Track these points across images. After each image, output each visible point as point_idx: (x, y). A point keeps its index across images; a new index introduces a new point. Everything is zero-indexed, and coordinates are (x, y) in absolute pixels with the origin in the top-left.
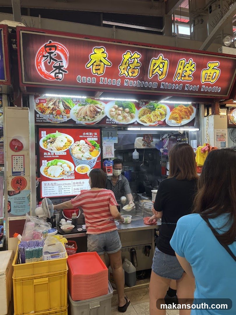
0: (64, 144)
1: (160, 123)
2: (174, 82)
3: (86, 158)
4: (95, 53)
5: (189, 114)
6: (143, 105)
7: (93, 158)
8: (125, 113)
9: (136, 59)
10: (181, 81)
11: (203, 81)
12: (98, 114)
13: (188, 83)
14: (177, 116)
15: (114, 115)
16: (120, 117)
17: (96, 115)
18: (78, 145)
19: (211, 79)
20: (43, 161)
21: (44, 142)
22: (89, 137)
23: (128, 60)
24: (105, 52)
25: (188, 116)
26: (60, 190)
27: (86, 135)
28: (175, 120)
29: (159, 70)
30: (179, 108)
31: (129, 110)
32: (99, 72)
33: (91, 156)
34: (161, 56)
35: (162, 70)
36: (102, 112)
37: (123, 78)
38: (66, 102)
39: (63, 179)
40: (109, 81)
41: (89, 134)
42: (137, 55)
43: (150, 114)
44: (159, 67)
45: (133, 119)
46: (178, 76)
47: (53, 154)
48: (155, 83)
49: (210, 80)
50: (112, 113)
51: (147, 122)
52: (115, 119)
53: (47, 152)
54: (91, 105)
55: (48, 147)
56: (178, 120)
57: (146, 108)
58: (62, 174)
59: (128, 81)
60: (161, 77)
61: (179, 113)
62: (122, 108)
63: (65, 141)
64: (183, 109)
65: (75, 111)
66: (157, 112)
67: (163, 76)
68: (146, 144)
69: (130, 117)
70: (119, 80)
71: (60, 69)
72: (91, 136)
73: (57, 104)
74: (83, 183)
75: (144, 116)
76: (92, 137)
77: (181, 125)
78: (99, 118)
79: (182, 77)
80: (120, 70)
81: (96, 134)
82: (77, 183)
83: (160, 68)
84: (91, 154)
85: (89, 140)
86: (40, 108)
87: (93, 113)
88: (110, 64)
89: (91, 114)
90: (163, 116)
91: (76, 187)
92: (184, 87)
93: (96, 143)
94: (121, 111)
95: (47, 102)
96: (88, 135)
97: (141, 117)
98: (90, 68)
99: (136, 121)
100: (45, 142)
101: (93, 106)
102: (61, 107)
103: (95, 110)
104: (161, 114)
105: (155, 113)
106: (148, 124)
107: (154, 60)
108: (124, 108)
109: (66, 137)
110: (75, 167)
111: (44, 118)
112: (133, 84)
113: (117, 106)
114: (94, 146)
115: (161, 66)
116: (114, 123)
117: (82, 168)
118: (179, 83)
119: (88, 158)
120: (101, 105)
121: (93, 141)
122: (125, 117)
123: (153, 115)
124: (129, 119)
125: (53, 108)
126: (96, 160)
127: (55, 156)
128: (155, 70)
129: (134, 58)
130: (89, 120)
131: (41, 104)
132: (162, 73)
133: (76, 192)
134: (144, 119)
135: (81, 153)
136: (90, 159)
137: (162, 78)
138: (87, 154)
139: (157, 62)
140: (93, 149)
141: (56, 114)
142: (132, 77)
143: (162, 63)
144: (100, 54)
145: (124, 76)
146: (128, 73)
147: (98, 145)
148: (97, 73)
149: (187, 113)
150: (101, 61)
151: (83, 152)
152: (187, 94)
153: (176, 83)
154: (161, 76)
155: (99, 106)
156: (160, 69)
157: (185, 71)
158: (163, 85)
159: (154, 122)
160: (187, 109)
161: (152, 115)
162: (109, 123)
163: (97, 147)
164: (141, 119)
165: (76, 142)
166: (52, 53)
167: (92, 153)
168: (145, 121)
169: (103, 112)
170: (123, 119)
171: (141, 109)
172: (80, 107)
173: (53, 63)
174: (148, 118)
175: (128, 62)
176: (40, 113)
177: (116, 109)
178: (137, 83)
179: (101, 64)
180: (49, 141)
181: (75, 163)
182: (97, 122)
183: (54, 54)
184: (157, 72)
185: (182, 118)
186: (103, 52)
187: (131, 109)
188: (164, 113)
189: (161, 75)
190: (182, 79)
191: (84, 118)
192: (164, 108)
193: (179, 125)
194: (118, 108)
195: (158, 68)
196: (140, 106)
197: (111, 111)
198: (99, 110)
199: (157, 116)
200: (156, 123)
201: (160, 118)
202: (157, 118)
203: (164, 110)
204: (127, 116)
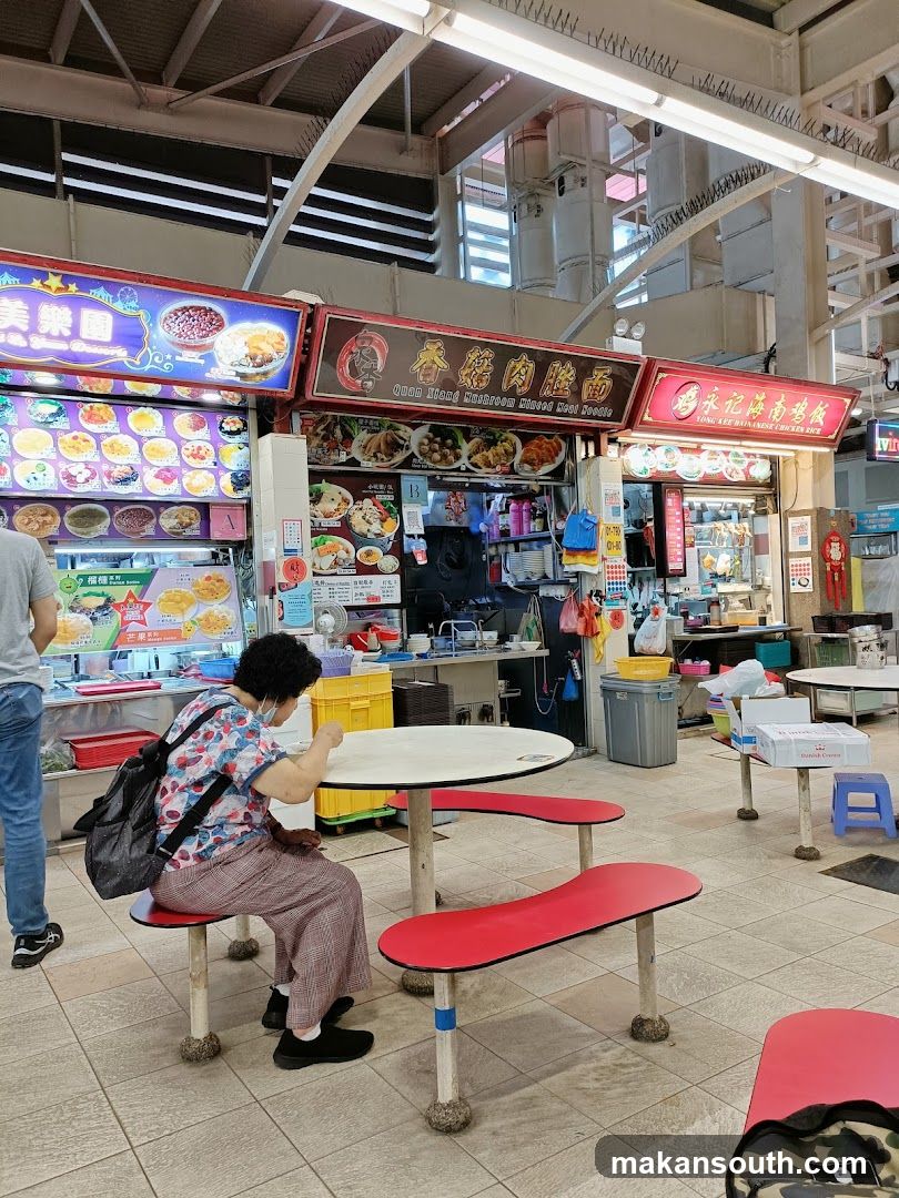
0: (336, 507)
1: (505, 469)
3: (375, 534)
4: (427, 350)
5: (553, 453)
6: (476, 434)
7: (388, 535)
8: (445, 448)
9: (486, 360)
11: (585, 398)
12: (399, 449)
14: (534, 456)
15: (426, 452)
16: (437, 456)
17: (395, 451)
18: (361, 509)
19: (598, 394)
22: (379, 492)
23: (474, 361)
24: (442, 348)
25: (552, 457)
26: (332, 595)
27: (373, 489)
28: (529, 464)
29: (519, 378)
30: (537, 442)
31: (452, 443)
32: (428, 379)
33: (383, 530)
34: (524, 356)
35: (523, 378)
36: (405, 445)
38: (346, 425)
39: (335, 574)
41: (379, 487)
42: (488, 354)
43: (487, 451)
44: (520, 373)
45: (458, 461)
46: (547, 389)
47: (317, 525)
48: (511, 399)
50: (423, 449)
52: (428, 459)
56: (535, 465)
57: (481, 440)
58: (333, 564)
60: (520, 389)
61: (538, 452)
63: (339, 499)
64: (545, 444)
65: (359, 443)
66: (500, 448)
67: (524, 389)
68: (454, 516)
69: (454, 455)
71: (371, 373)
72: (382, 492)
73: (331, 427)
74: (371, 582)
75: (478, 456)
78: (400, 457)
79: (553, 390)
80: (460, 376)
81: (389, 487)
82: (361, 582)
83: (521, 375)
84: (383, 527)
85: (379, 497)
87: (391, 446)
88: (446, 367)
89: (387, 448)
90: (509, 457)
91: (359, 591)
93: (391, 505)
94: (439, 444)
95: (314, 425)
96: (377, 490)
97: (472, 457)
98: (417, 373)
99: (464, 464)
101: (391, 433)
102: (338, 435)
103: (395, 442)
104: (506, 452)
105: (496, 450)
106: (484, 470)
107: (513, 362)
108: (444, 440)
109: (340, 493)
110: (356, 551)
113: (431, 435)
114: (388, 511)
115: (523, 372)
116: (426, 467)
117: (368, 554)
118: (549, 400)
119: (379, 534)
120: (405, 432)
121: (386, 502)
122: (444, 456)
123: (492, 453)
124: (452, 461)
125: (324, 435)
126: (391, 539)
127: (322, 529)
128: (513, 377)
129: (484, 359)
130: (382, 459)
132: (523, 383)
133: (360, 599)
134: (476, 461)
135: (366, 524)
136: (383, 536)
138: (376, 527)
139: (517, 367)
140: (387, 517)
141: (327, 447)
142: (477, 388)
143: (524, 367)
144: (434, 351)
145: (465, 386)
146: (472, 381)
147: (395, 509)
148: (426, 381)
149: (550, 452)
150: (434, 362)
151: (368, 522)
155: (401, 433)
156: (521, 377)
157: (559, 381)
159: (495, 467)
160: (551, 444)
161: (490, 454)
163: (392, 512)
164: (472, 460)
165: (357, 503)
167: (385, 524)
168: (480, 464)
169: (407, 446)
170: (441, 460)
171: (473, 442)
172: (370, 436)
173: (363, 363)
174: (484, 459)
175: (474, 365)
177: (429, 439)
178: (483, 399)
179: (433, 366)
181: (357, 544)
182: (396, 465)
184: (516, 381)
185: (542, 461)
186: (439, 348)
187: (456, 440)
188: (512, 450)
189: (521, 387)
190: (554, 393)
191: (374, 457)
192: (511, 441)
193: (537, 474)
194: (434, 438)
195: (518, 375)
196: (471, 436)
197: (421, 444)
198: (402, 442)
199: (500, 456)
200: (497, 468)
201: (504, 460)
202: (500, 459)
203: (511, 444)
204: (448, 455)
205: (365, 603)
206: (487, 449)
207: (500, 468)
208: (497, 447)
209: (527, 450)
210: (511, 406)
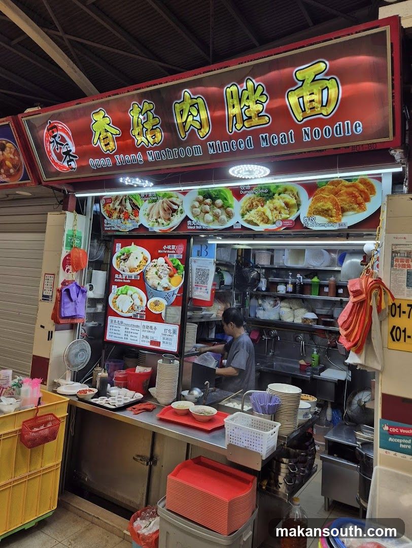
0: (138, 264)
1: (287, 224)
2: (230, 136)
3: (164, 288)
4: (96, 121)
5: (360, 198)
6: (247, 190)
7: (173, 288)
8: (215, 208)
9: (149, 112)
10: (244, 131)
11: (299, 118)
12: (175, 214)
13: (263, 130)
14: (329, 205)
15: (198, 214)
16: (209, 217)
17: (172, 216)
18: (155, 266)
19: (320, 106)
20: (113, 286)
21: (117, 259)
22: (171, 252)
23: (138, 118)
24: (106, 115)
25: (360, 204)
26: (126, 333)
27: (167, 250)
28: (323, 216)
29: (193, 120)
30: (332, 187)
31: (223, 203)
32: (110, 148)
33: (170, 284)
34: (186, 93)
35: (198, 118)
36: (179, 209)
37: (143, 149)
38: (133, 199)
39: (131, 317)
40: (126, 159)
41: (171, 248)
42: (148, 106)
43: (262, 206)
44: (191, 114)
45: (232, 219)
46: (235, 122)
47: (124, 277)
48: (195, 146)
49: (318, 110)
50: (195, 211)
51: (258, 222)
52: (201, 220)
53: (119, 273)
54: (163, 200)
55: (121, 266)
56: (332, 217)
57: (252, 196)
58: (130, 309)
59: (151, 153)
60: (201, 132)
61: (333, 199)
62: (209, 200)
63: (141, 258)
64: (343, 188)
65: (145, 212)
66: (278, 201)
67: (206, 130)
69: (226, 214)
70: (139, 154)
71: (69, 155)
73: (123, 203)
74: (155, 328)
75: (253, 212)
77: (341, 227)
78: (177, 220)
79: (244, 121)
80: (134, 137)
82: (147, 327)
83: (193, 116)
84: (170, 282)
85: (170, 257)
86: (107, 211)
87: (168, 212)
88: (118, 132)
89: (165, 214)
90: (291, 210)
91: (145, 334)
92: (257, 142)
93: (180, 263)
94: (210, 205)
95: (113, 202)
96: (170, 250)
97: (246, 214)
98: (98, 145)
99: (238, 222)
100: (119, 259)
101: (167, 201)
102: (129, 208)
103: (170, 208)
104: (287, 204)
105: (274, 204)
106: (262, 227)
107: (177, 105)
108: (214, 200)
109: (142, 253)
110: (148, 300)
111: (112, 224)
112: (161, 156)
113: (201, 197)
114: (177, 268)
115: (194, 111)
116: (200, 228)
117: (156, 304)
118: (244, 135)
119: (166, 288)
120: (177, 198)
121: (175, 260)
123: (269, 207)
124: (224, 220)
125: (120, 209)
126: (176, 293)
127: (126, 281)
128: (186, 121)
129: (146, 112)
130: (163, 224)
131: (108, 205)
132: (201, 123)
133: (145, 341)
134: (251, 218)
135: (158, 278)
136: (169, 290)
137: (205, 134)
138: (165, 282)
139: (184, 107)
140: (174, 273)
141: (123, 218)
142: (155, 145)
143: (193, 105)
144: (102, 120)
145: (143, 146)
146: (147, 139)
147: (182, 267)
148: (109, 150)
149: (356, 197)
150: (106, 131)
151: (160, 277)
153: (237, 136)
154: (202, 130)
155: (174, 200)
156: (195, 118)
157: (245, 107)
158: (212, 146)
159: (274, 223)
160: (354, 186)
161: (267, 209)
162: (191, 228)
163: (180, 269)
165: (153, 261)
166: (56, 136)
167: (173, 279)
168: (255, 221)
169: (181, 210)
170: (213, 221)
171: (244, 199)
172: (151, 205)
173: (61, 148)
174: (261, 216)
175: (140, 122)
176: (107, 218)
177: (200, 202)
178: (166, 154)
179: (108, 135)
180: (122, 257)
181: (149, 294)
182: (174, 228)
183: (58, 137)
184: (191, 125)
185: (343, 210)
186: (104, 117)
187: (226, 199)
188: (293, 201)
189: (200, 129)
190: (246, 124)
191: (157, 222)
192: (292, 191)
193: (337, 227)
194: (204, 200)
195: (190, 118)
197: (193, 207)
198: (175, 207)
199: (279, 210)
200: (277, 224)
201: (286, 214)
202: (279, 213)
203: (293, 195)
204: (220, 215)
205: (148, 345)
206: (262, 204)
207: (281, 223)
208: (274, 201)
209: (316, 199)
210: (200, 154)
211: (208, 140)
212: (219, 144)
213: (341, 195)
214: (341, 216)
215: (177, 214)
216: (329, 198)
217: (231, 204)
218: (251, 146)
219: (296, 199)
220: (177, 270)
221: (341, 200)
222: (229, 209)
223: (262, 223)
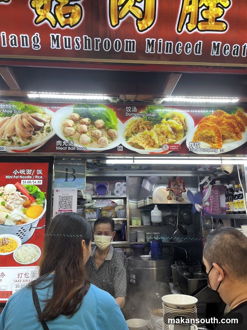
1: (174, 148)
2: (178, 35)
3: (15, 221)
5: (238, 128)
6: (133, 112)
7: (30, 221)
8: (95, 128)
10: (196, 33)
12: (39, 132)
13: (217, 38)
14: (212, 133)
15: (72, 133)
16: (86, 138)
17: (34, 134)
18: (1, 195)
22: (26, 177)
25: (237, 134)
27: (19, 175)
28: (207, 142)
29: (134, 6)
30: (215, 117)
31: (104, 123)
33: (25, 216)
35: (141, 5)
36: (46, 127)
37: (45, 30)
40: (11, 39)
41: (26, 172)
43: (149, 130)
45: (114, 142)
46: (187, 21)
48: (128, 40)
50: (68, 130)
51: (144, 146)
52: (75, 141)
54: (22, 114)
56: (214, 143)
57: (139, 118)
59: (58, 36)
60: (141, 23)
61: (216, 128)
62: (88, 119)
64: (225, 119)
66: (166, 126)
67: (147, 24)
68: (174, 196)
69: (107, 136)
70: (35, 35)
72: (29, 177)
74: (3, 275)
75: (138, 135)
76: (31, 177)
77: (222, 152)
78: (40, 140)
79: (198, 22)
80: (33, 10)
81: (39, 172)
84: (25, 213)
85: (25, 183)
87: (28, 129)
89: (24, 131)
90: (178, 135)
92: (207, 49)
93: (39, 190)
94: (87, 125)
96: (23, 175)
97: (131, 137)
99: (121, 145)
101: (28, 116)
103: (32, 125)
105: (161, 128)
106: (148, 150)
108: (93, 119)
112: (73, 44)
113: (77, 116)
114: (34, 197)
116: (74, 149)
117: (3, 243)
118: (194, 38)
119: (19, 221)
120: (44, 113)
121: (32, 187)
123: (156, 131)
124: (105, 142)
126: (35, 225)
128: (123, 5)
130: (19, 143)
132: (143, 13)
134: (136, 141)
135: (5, 210)
136: (23, 223)
137: (146, 27)
138: (17, 214)
140: (31, 202)
142: (68, 27)
145: (46, 25)
146: (55, 16)
147: (43, 194)
149: (234, 127)
151: (8, 208)
152: (218, 64)
153: (185, 38)
154: (143, 21)
155: (39, 115)
156: (137, 4)
157: (204, 7)
158: (151, 44)
159: (160, 147)
160: (233, 118)
161: (154, 133)
162: (61, 149)
163: (39, 197)
164: (131, 140)
167: (29, 211)
168: (141, 144)
169: (48, 128)
170: (92, 142)
171: (129, 121)
177: (76, 121)
178: (82, 42)
182: (36, 149)
184: (130, 11)
185: (224, 138)
187: (108, 120)
188: (181, 127)
189: (141, 20)
190: (200, 26)
191: (9, 141)
192: (179, 117)
193: (219, 152)
194: (80, 119)
195: (131, 2)
196: (127, 114)
197: (66, 125)
198: (40, 124)
199: (166, 134)
200: (164, 148)
201: (173, 139)
202: (166, 137)
203: (180, 121)
204: (100, 136)
206: (149, 128)
207: (168, 147)
208: (162, 125)
209: (201, 127)
210: (132, 51)
211: (148, 35)
212: (160, 43)
213: (223, 124)
214: (221, 143)
215: (42, 132)
216: (213, 126)
217: (114, 126)
218: (199, 53)
219: (183, 125)
220: (35, 198)
221: (223, 129)
222: (112, 131)
223: (147, 146)
